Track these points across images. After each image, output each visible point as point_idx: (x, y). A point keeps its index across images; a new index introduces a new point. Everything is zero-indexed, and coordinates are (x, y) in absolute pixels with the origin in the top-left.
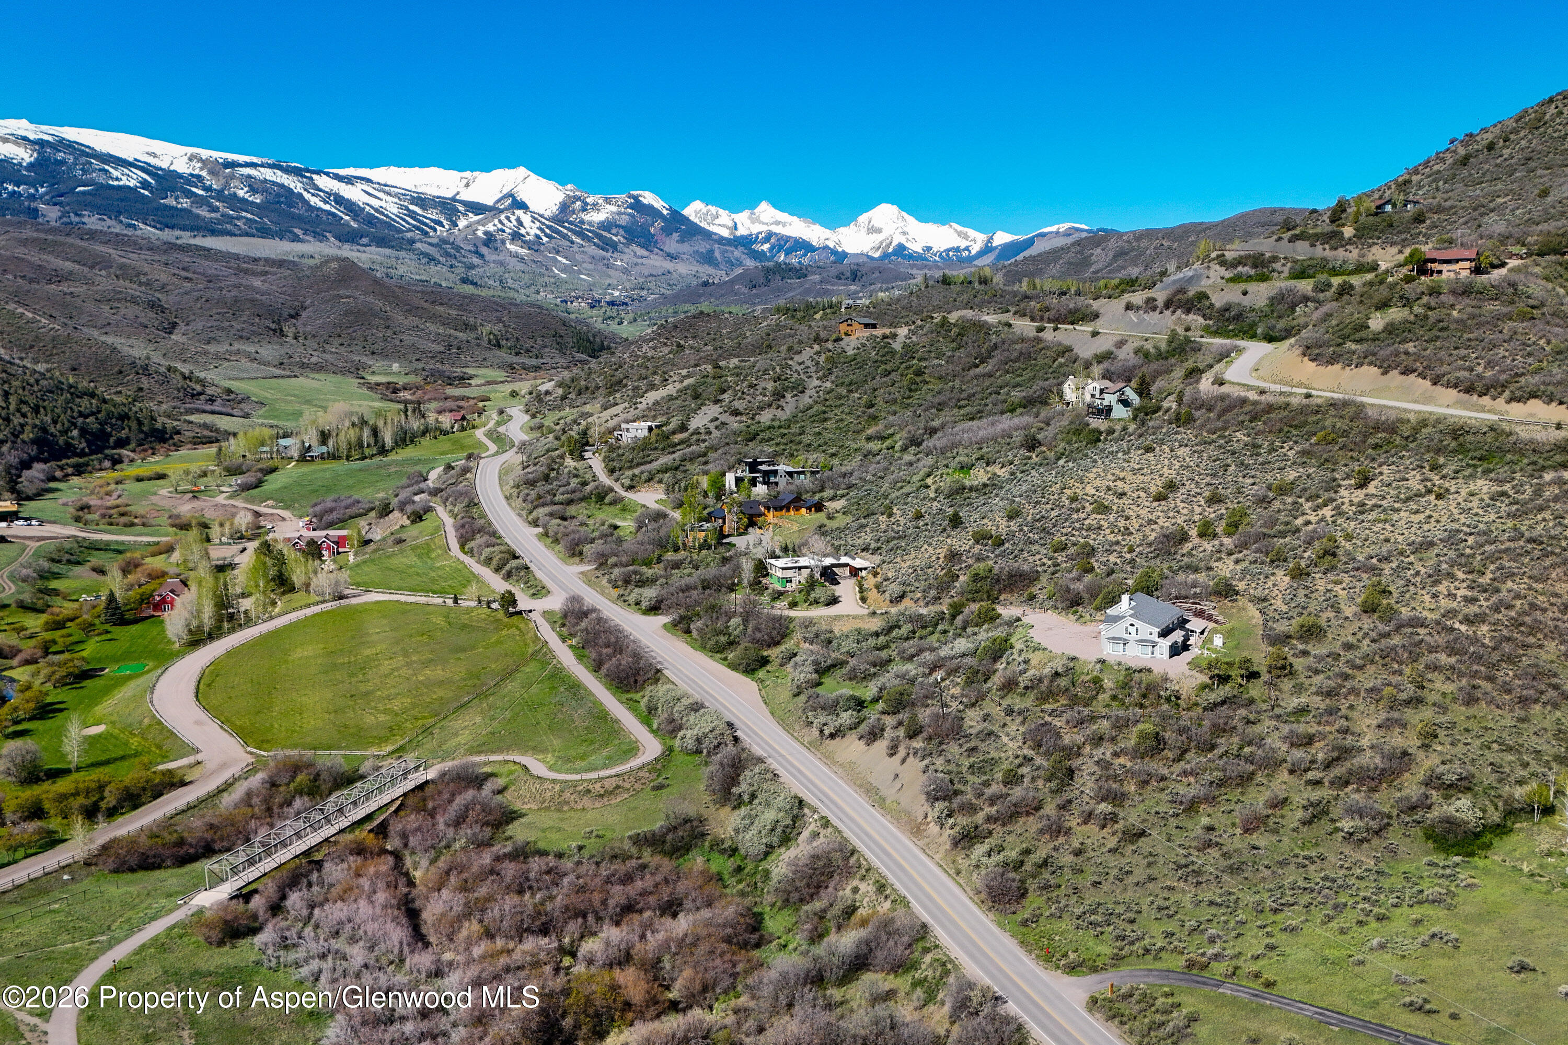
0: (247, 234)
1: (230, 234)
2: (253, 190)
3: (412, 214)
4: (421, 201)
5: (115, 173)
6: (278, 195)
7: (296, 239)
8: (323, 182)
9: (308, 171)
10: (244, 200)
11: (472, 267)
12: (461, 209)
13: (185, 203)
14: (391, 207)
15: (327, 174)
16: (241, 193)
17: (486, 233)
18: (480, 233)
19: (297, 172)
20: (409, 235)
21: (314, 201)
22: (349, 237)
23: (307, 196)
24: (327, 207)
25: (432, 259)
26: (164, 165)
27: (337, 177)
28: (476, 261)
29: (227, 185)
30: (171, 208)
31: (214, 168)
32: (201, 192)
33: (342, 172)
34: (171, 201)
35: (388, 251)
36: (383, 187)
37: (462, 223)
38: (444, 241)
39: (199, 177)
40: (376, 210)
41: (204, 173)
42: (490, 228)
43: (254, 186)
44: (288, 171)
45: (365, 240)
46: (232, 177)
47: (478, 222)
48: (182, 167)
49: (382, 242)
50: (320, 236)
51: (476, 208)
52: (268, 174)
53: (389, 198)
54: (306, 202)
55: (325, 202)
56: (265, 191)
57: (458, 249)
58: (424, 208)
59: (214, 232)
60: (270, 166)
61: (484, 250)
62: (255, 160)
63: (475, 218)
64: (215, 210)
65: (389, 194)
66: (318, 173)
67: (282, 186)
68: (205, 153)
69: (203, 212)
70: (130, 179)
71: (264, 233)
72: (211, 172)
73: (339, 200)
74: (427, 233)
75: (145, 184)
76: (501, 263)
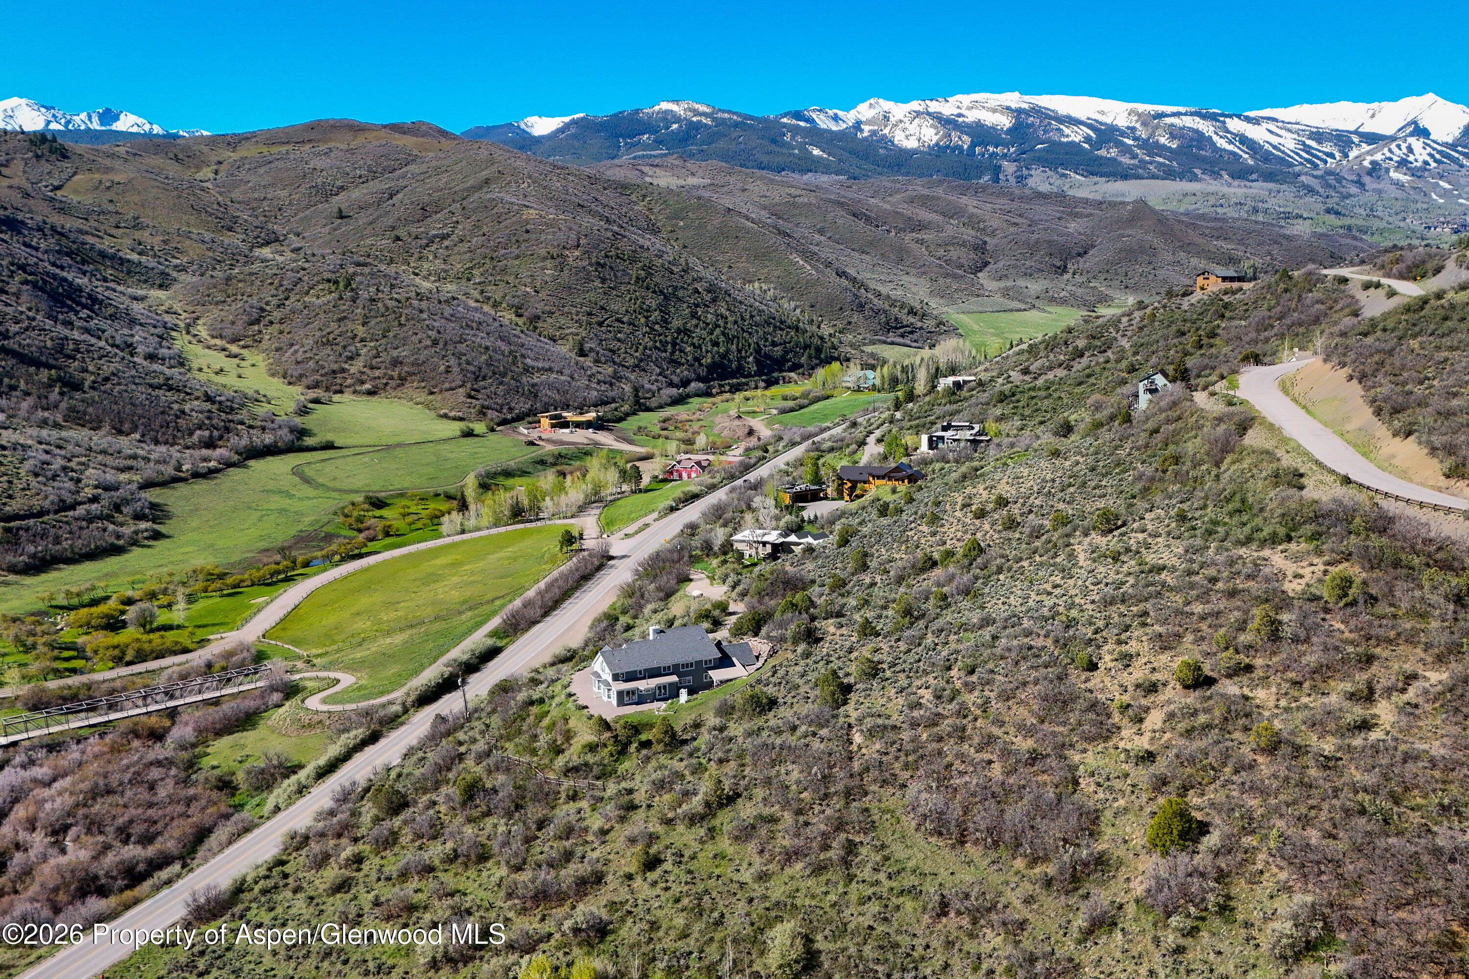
0: (1154, 177)
1: (1139, 177)
2: (1173, 137)
3: (1307, 149)
4: (1319, 136)
5: (1067, 131)
6: (1192, 140)
7: (1194, 178)
8: (1235, 125)
9: (1223, 115)
10: (1164, 147)
11: (1349, 196)
12: (1356, 139)
13: (1113, 152)
14: (1289, 142)
15: (1239, 116)
16: (1163, 140)
17: (1373, 163)
18: (1366, 163)
19: (1213, 117)
20: (1297, 169)
21: (1221, 143)
22: (1241, 173)
23: (1215, 138)
24: (1231, 147)
25: (1311, 190)
26: (1109, 121)
27: (1248, 120)
28: (1354, 190)
29: (1152, 134)
30: (1101, 157)
31: (1146, 120)
32: (1130, 142)
33: (1252, 114)
34: (1103, 152)
35: (1271, 185)
36: (1286, 126)
37: (1352, 154)
38: (1329, 173)
39: (1133, 129)
40: (1275, 147)
41: (1138, 125)
42: (1378, 157)
43: (1174, 133)
44: (1204, 117)
45: (1254, 176)
46: (1157, 127)
47: (1368, 153)
48: (1122, 122)
49: (1269, 177)
50: (1216, 175)
51: (1372, 138)
52: (1189, 122)
53: (1290, 135)
54: (1213, 144)
55: (1230, 142)
56: (1182, 137)
57: (1339, 179)
58: (1319, 142)
59: (1125, 177)
60: (1192, 114)
61: (1367, 179)
62: (1182, 109)
63: (1365, 147)
64: (1134, 156)
65: (1290, 131)
66: (1230, 116)
67: (1197, 131)
68: (1141, 107)
69: (1126, 160)
70: (1075, 135)
71: (1169, 174)
72: (1144, 124)
73: (1244, 140)
74: (1316, 166)
75: (1088, 139)
76: (1380, 192)
